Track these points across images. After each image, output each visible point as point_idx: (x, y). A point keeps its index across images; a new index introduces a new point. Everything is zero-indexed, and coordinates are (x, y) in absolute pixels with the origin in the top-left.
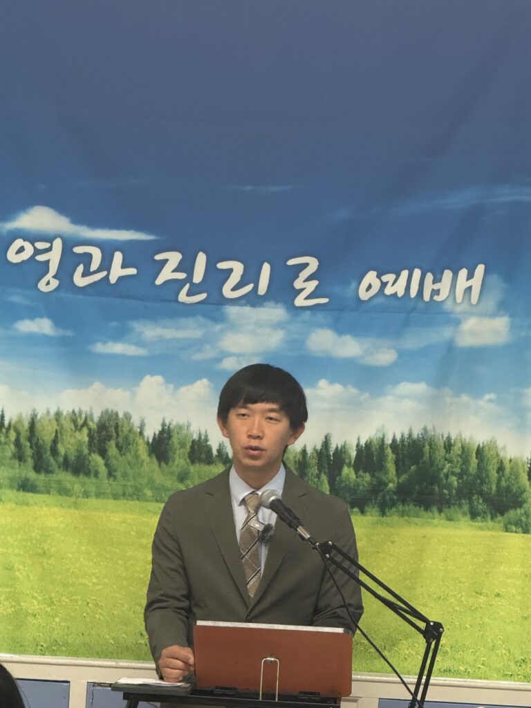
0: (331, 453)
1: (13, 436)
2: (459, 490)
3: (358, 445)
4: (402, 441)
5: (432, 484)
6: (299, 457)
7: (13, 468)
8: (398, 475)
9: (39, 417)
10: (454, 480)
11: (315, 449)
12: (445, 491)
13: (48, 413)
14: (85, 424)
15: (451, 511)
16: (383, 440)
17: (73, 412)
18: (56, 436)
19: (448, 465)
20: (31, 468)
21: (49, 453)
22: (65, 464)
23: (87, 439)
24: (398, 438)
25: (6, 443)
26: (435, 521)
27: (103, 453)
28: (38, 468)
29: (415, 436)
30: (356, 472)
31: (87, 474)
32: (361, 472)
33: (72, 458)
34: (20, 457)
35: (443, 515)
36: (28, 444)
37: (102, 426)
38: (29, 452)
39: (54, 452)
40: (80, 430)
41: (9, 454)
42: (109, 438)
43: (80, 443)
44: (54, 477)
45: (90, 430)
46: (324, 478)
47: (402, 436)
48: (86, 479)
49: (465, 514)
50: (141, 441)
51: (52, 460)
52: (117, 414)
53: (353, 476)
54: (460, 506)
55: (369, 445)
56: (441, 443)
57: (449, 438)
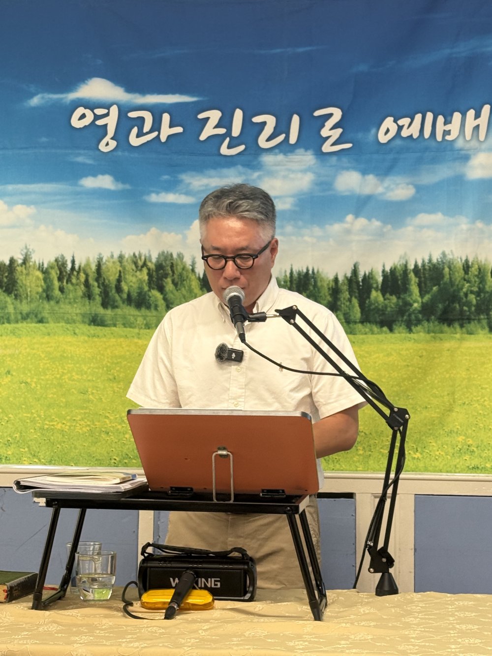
0: (360, 279)
1: (82, 277)
2: (478, 306)
3: (383, 271)
4: (423, 265)
5: (453, 302)
6: (332, 284)
7: (84, 305)
8: (422, 296)
9: (104, 260)
10: (472, 298)
11: (346, 277)
12: (465, 308)
13: (112, 256)
14: (145, 264)
15: (472, 326)
16: (406, 266)
17: (134, 254)
18: (120, 276)
19: (467, 285)
20: (99, 305)
21: (114, 291)
22: (129, 300)
23: (146, 278)
24: (420, 264)
25: (77, 285)
26: (458, 336)
27: (161, 289)
28: (105, 305)
29: (434, 261)
30: (384, 295)
31: (148, 307)
32: (388, 295)
33: (134, 295)
34: (89, 295)
35: (464, 330)
36: (96, 284)
37: (159, 266)
38: (96, 290)
39: (119, 289)
40: (141, 270)
41: (80, 293)
42: (166, 276)
43: (141, 281)
44: (119, 311)
45: (149, 269)
46: (355, 302)
47: (423, 261)
48: (148, 313)
49: (483, 328)
50: (193, 277)
51: (117, 297)
52: (171, 255)
53: (381, 299)
54: (479, 320)
55: (393, 271)
56: (459, 265)
57: (467, 261)
